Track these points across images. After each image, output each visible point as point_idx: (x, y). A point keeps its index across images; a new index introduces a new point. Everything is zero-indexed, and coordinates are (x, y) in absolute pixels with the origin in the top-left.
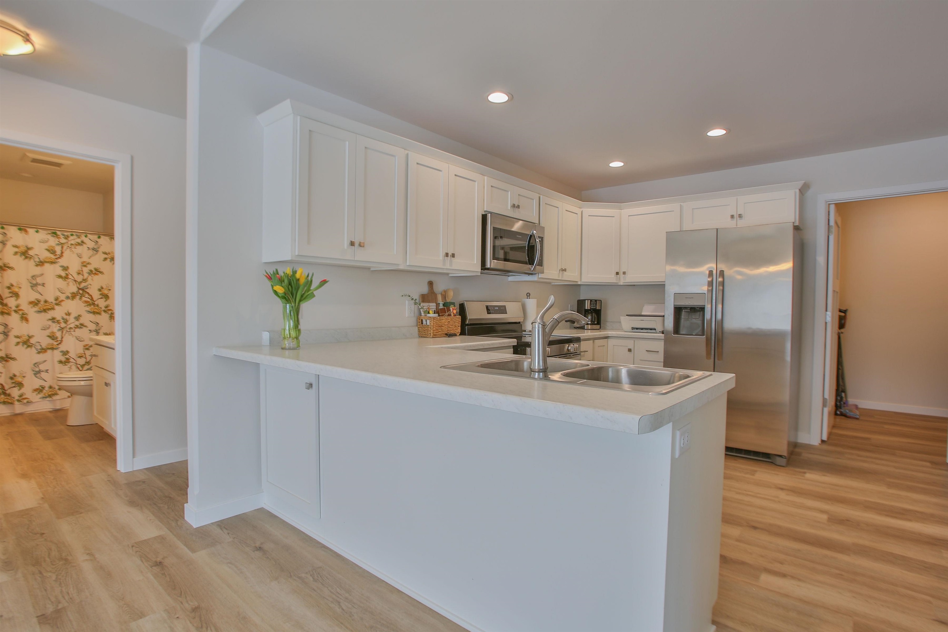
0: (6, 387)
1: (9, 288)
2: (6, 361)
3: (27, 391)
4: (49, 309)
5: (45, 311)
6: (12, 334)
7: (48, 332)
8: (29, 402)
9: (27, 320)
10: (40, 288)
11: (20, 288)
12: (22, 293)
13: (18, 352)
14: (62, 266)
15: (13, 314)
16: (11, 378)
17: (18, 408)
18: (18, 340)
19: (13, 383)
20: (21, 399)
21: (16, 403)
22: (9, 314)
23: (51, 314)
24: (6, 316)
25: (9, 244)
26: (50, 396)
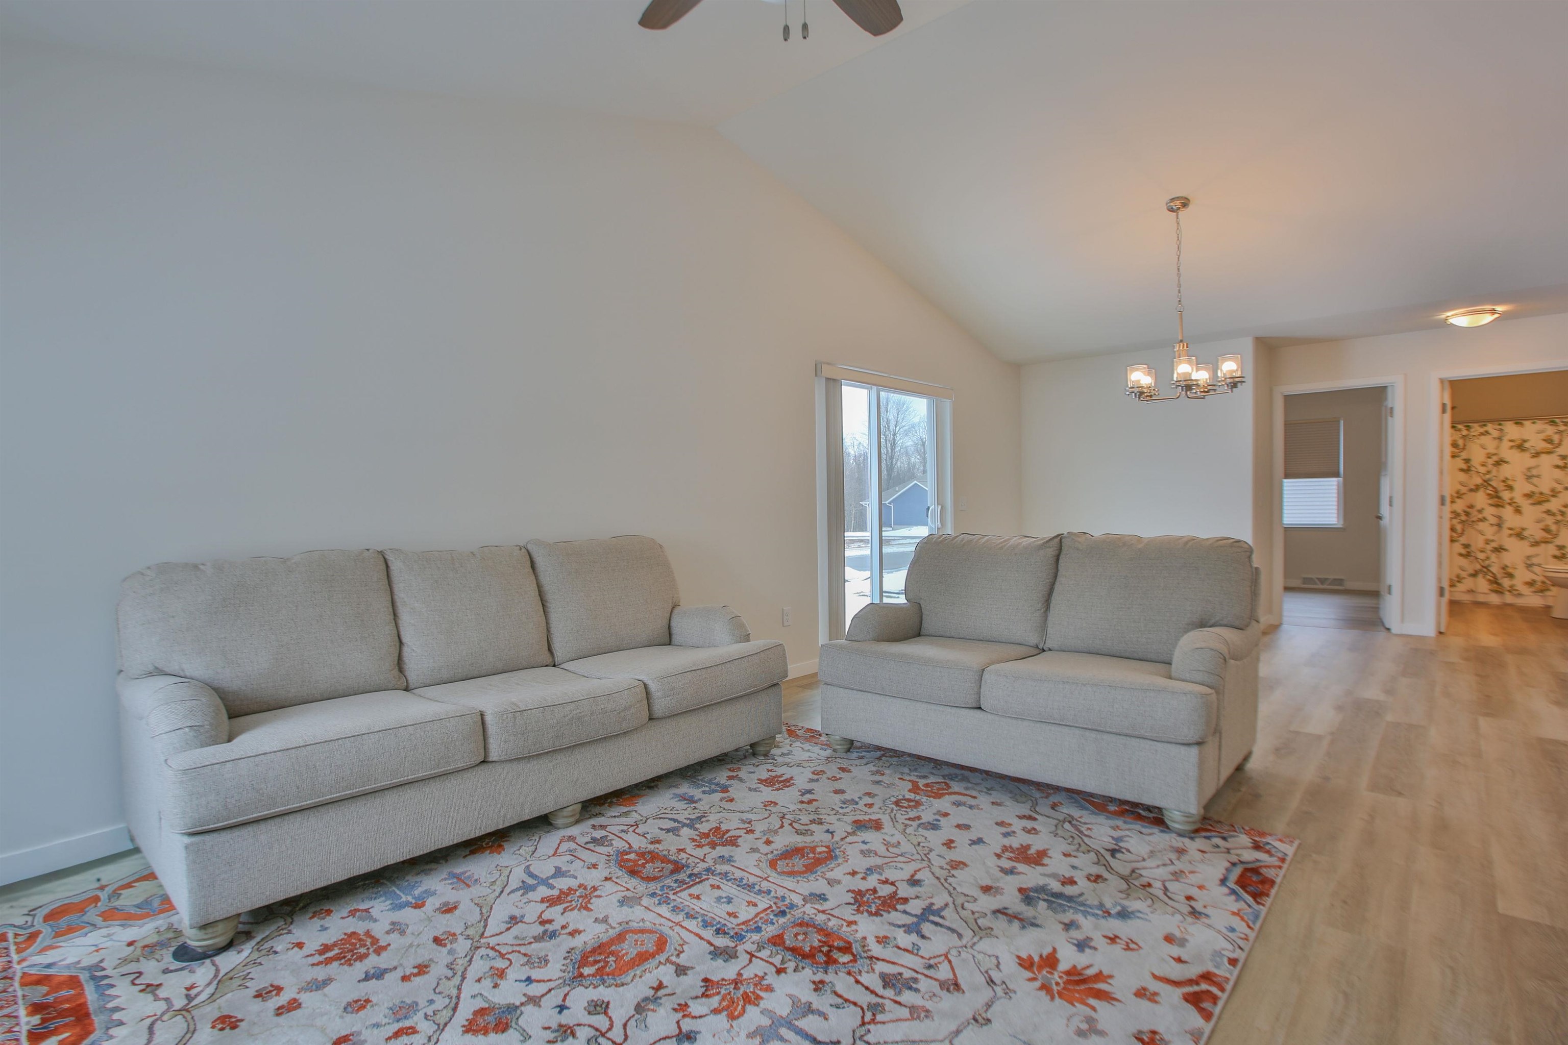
0: (1499, 576)
1: (1504, 481)
2: (1499, 552)
3: (1518, 583)
4: (1545, 502)
5: (1539, 503)
6: (1505, 526)
7: (1542, 525)
8: (1520, 595)
9: (1520, 513)
10: (1535, 480)
11: (1515, 481)
12: (1516, 486)
13: (1511, 543)
14: (1560, 456)
15: (1508, 507)
16: (1503, 569)
17: (1509, 598)
18: (1511, 532)
19: (1506, 573)
20: (1512, 590)
21: (1507, 593)
22: (1502, 507)
23: (1547, 506)
24: (1501, 509)
25: (1505, 439)
26: (1542, 591)
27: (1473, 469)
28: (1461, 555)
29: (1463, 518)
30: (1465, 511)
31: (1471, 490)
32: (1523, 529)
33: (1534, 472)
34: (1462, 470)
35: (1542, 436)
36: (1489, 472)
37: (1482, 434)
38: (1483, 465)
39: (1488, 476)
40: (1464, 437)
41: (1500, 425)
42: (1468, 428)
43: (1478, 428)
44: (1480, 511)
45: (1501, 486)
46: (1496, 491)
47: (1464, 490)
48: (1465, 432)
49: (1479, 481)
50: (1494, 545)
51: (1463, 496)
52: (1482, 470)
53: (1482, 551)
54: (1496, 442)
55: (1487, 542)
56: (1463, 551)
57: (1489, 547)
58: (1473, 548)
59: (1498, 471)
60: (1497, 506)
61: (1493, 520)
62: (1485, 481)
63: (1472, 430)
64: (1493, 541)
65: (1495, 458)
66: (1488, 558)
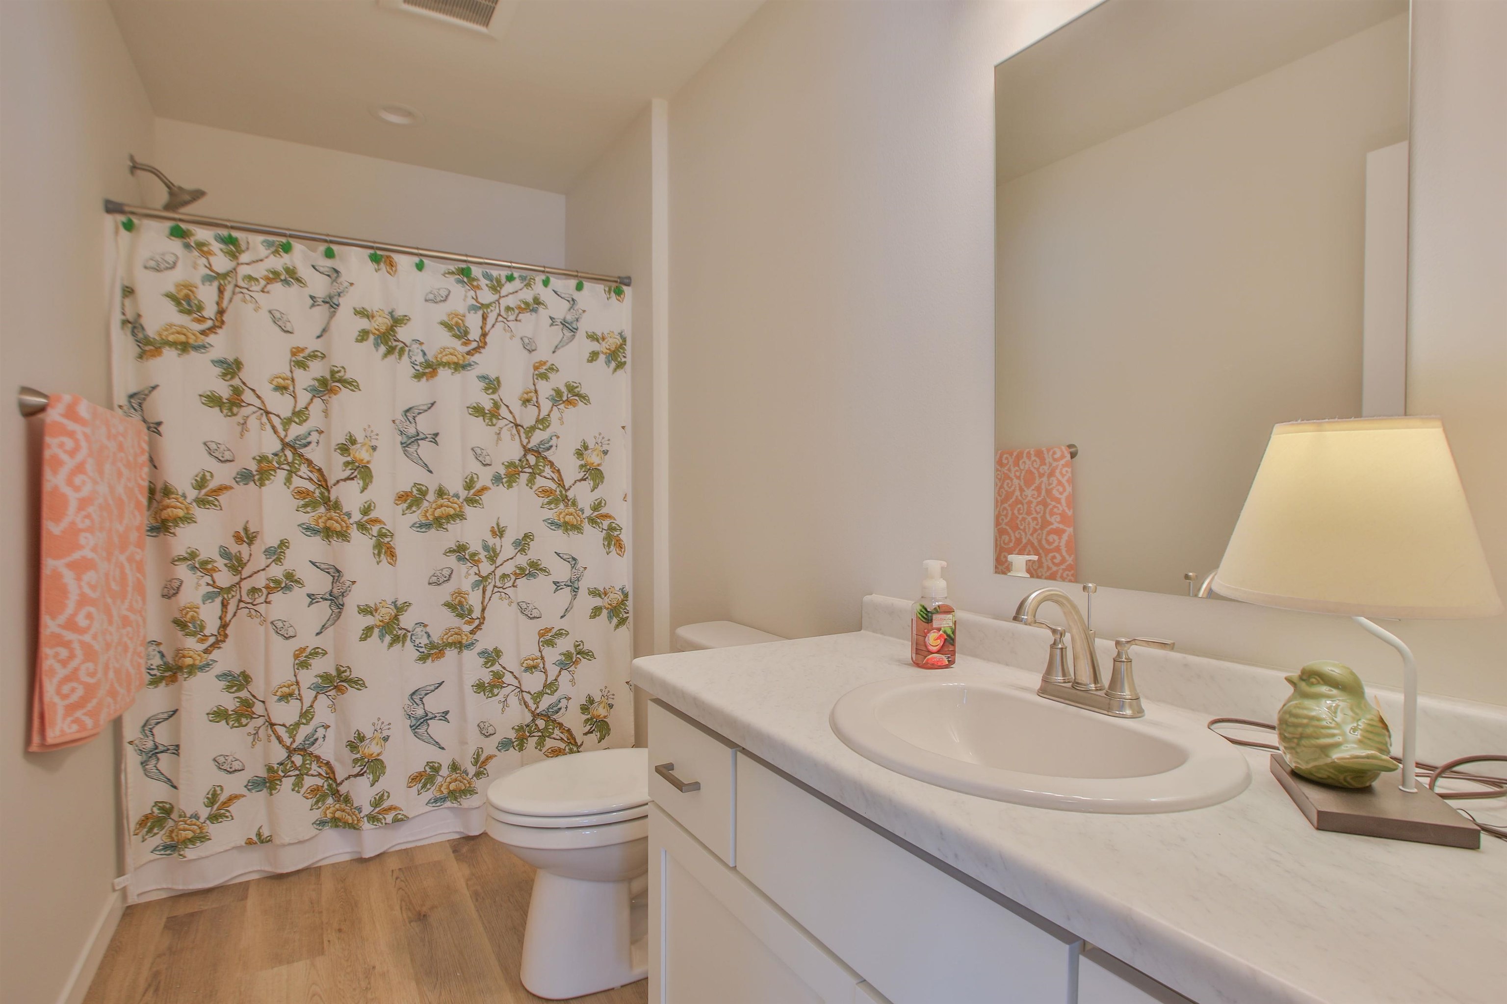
0: (340, 771)
1: (343, 450)
2: (338, 689)
3: (395, 783)
4: (450, 518)
5: (439, 522)
6: (352, 602)
7: (445, 592)
8: (399, 820)
9: (391, 554)
10: (425, 449)
11: (374, 448)
12: (377, 465)
13: (368, 656)
15: (357, 535)
16: (352, 744)
17: (370, 840)
18: (367, 619)
19: (359, 760)
20: (378, 809)
21: (366, 823)
22: (343, 536)
23: (455, 533)
24: (336, 542)
25: (346, 307)
26: (454, 795)
27: (248, 396)
28: (219, 715)
29: (224, 578)
30: (225, 553)
31: (245, 477)
32: (400, 609)
33: (424, 424)
34: (213, 400)
35: (441, 312)
36: (300, 415)
37: (274, 277)
38: (281, 389)
39: (295, 431)
40: (220, 278)
41: (329, 254)
42: (233, 247)
43: (263, 251)
44: (277, 553)
45: (336, 469)
46: (323, 483)
47: (222, 474)
48: (221, 263)
49: (270, 445)
50: (321, 666)
51: (223, 498)
52: (282, 405)
53: (285, 697)
54: (321, 311)
55: (303, 659)
56: (229, 702)
57: (307, 678)
58: (258, 687)
59: (326, 412)
60: (328, 533)
61: (319, 583)
62: (285, 445)
63: (244, 258)
64: (315, 653)
65: (317, 369)
66: (306, 715)
